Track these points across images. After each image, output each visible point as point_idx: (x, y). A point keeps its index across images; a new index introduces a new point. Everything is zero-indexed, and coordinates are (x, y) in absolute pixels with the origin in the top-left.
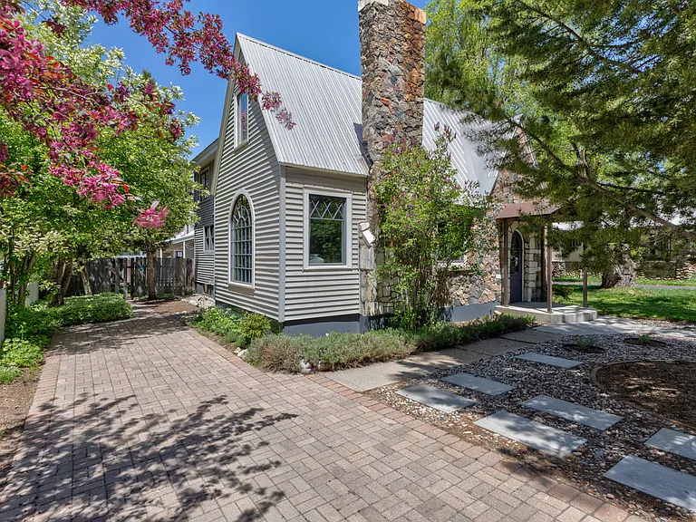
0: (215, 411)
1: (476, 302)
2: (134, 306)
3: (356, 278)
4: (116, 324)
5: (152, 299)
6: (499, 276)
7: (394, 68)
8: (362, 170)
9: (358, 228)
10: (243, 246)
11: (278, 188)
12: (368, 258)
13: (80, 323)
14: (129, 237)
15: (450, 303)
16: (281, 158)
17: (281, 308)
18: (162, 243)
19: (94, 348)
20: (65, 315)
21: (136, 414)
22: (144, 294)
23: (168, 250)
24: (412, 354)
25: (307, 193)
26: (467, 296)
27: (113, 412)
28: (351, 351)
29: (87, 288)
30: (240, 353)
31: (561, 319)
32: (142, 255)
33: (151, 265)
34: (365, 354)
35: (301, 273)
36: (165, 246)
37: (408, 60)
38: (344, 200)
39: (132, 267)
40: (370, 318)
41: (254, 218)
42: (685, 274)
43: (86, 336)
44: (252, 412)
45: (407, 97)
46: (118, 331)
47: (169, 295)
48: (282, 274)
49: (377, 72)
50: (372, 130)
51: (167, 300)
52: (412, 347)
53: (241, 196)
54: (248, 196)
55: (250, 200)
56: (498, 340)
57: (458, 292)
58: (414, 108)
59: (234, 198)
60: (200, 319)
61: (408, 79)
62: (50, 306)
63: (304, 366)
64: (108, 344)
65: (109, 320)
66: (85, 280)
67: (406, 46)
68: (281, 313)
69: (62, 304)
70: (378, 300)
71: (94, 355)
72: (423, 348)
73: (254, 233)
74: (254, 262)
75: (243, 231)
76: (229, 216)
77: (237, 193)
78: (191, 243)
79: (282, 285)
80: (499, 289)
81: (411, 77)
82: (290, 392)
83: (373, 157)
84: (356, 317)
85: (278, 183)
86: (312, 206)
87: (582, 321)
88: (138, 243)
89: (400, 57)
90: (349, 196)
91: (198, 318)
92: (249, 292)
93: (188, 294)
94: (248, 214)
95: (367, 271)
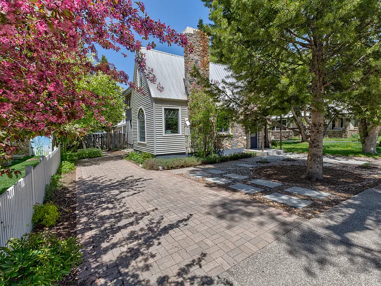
0: (130, 178)
1: (234, 148)
2: (104, 153)
3: (184, 139)
4: (97, 158)
5: (110, 150)
6: (245, 138)
7: (196, 58)
8: (185, 98)
9: (184, 120)
10: (142, 128)
11: (152, 107)
12: (188, 131)
13: (84, 158)
14: (100, 125)
15: (223, 148)
16: (153, 96)
17: (155, 150)
18: (113, 127)
19: (91, 165)
20: (78, 155)
21: (107, 179)
22: (106, 148)
23: (115, 130)
24: (200, 165)
25: (163, 108)
26: (231, 145)
27: (100, 179)
28: (177, 163)
29: (84, 146)
30: (141, 165)
31: (266, 154)
32: (105, 132)
33: (109, 136)
34: (181, 164)
35: (162, 137)
36: (114, 128)
37: (202, 54)
38: (178, 110)
39: (101, 138)
40: (189, 154)
41: (145, 117)
42: (346, 135)
43: (87, 162)
44: (141, 178)
45: (202, 68)
46: (98, 160)
47: (117, 149)
48: (155, 138)
49: (189, 60)
50: (188, 83)
51: (116, 151)
52: (200, 162)
53: (141, 109)
54: (143, 109)
55: (144, 110)
56: (237, 161)
57: (226, 143)
58: (205, 73)
59: (139, 109)
60: (128, 156)
61: (202, 61)
62: (72, 152)
63: (160, 168)
64: (95, 164)
65: (95, 157)
66: (83, 143)
67: (201, 48)
68: (155, 152)
69: (77, 152)
70: (192, 147)
71: (91, 167)
72: (204, 163)
73: (146, 123)
74: (146, 134)
75: (142, 122)
76: (137, 116)
77: (140, 107)
78: (125, 127)
79: (155, 142)
80: (245, 143)
81: (204, 60)
82: (154, 174)
83: (189, 93)
84: (184, 154)
85: (152, 104)
86: (165, 113)
87: (275, 154)
88: (103, 128)
89: (199, 53)
90: (180, 108)
91: (127, 156)
92: (144, 145)
93: (124, 148)
94: (143, 116)
95: (187, 136)
